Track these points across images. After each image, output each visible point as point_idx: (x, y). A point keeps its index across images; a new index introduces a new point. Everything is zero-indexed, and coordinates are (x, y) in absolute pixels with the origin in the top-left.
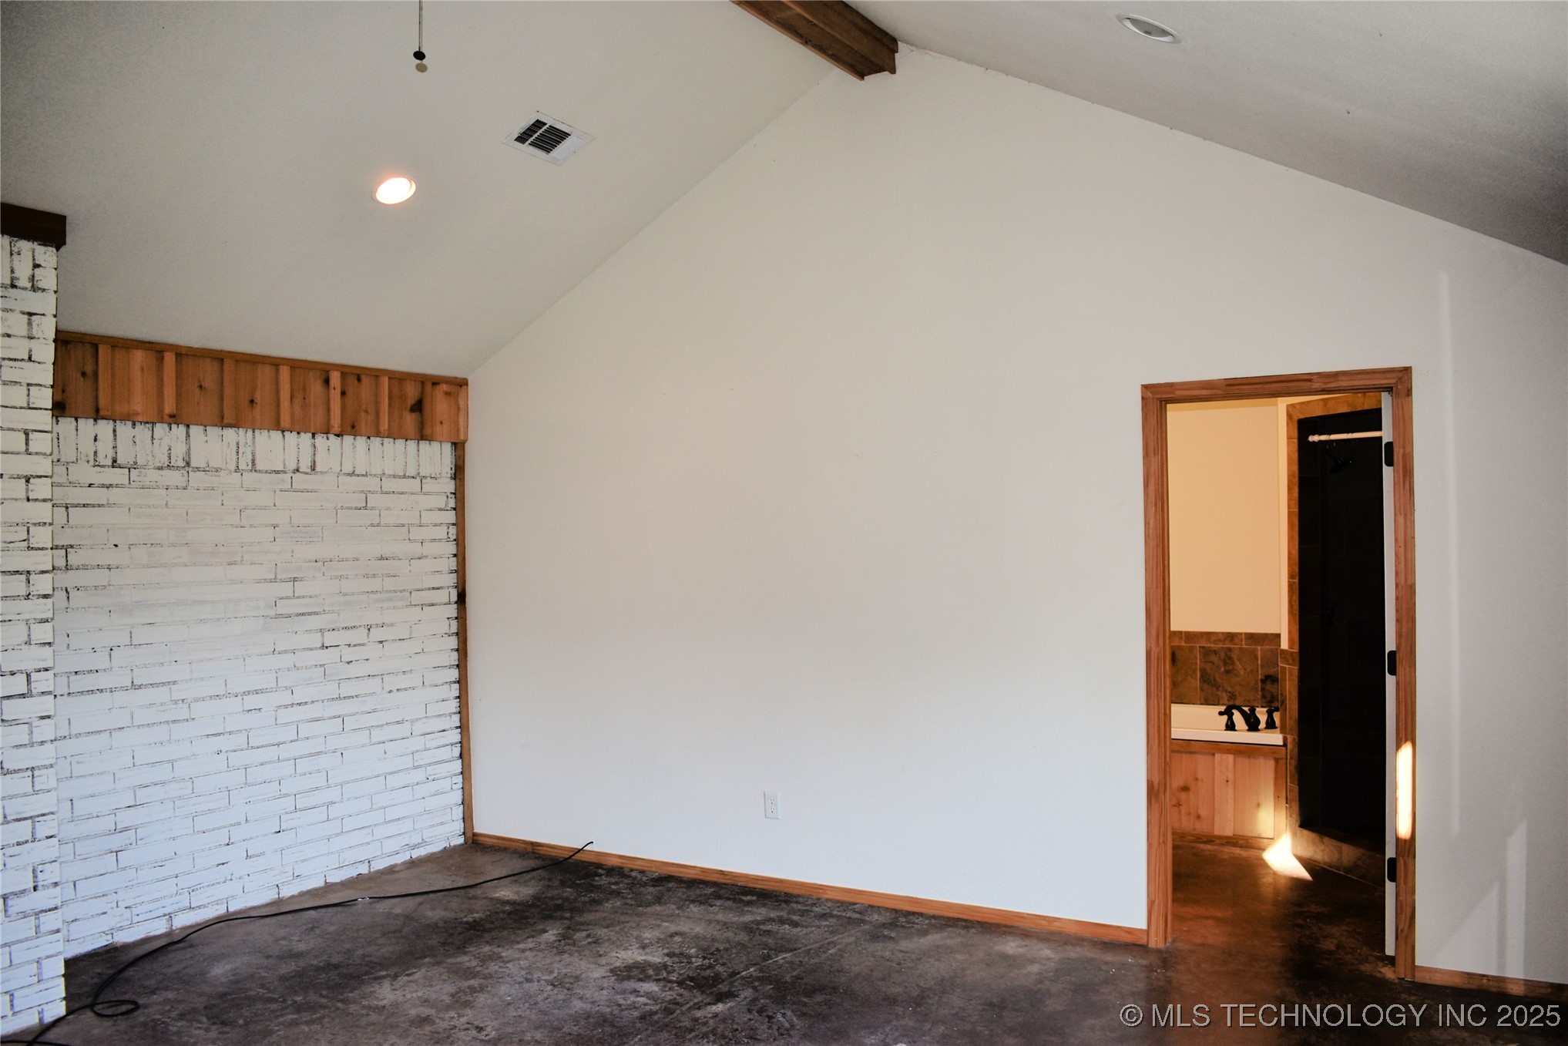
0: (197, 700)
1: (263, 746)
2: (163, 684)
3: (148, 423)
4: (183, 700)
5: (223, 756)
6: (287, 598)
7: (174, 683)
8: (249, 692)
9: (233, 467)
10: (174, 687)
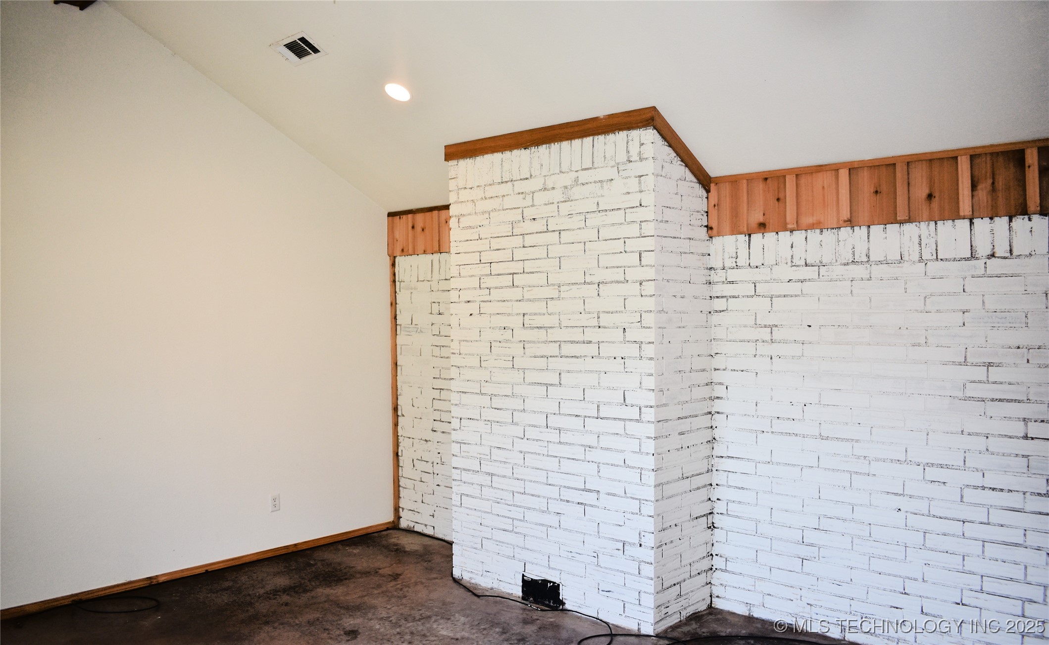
0: (877, 460)
1: (946, 518)
2: (848, 440)
3: (833, 229)
4: (865, 457)
5: (902, 514)
6: (980, 382)
7: (857, 441)
8: (932, 464)
9: (916, 257)
10: (855, 444)
